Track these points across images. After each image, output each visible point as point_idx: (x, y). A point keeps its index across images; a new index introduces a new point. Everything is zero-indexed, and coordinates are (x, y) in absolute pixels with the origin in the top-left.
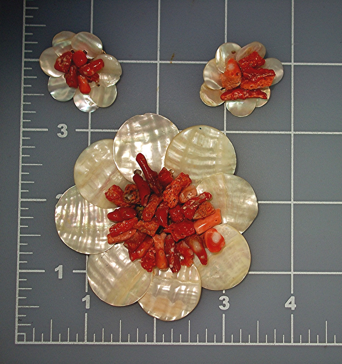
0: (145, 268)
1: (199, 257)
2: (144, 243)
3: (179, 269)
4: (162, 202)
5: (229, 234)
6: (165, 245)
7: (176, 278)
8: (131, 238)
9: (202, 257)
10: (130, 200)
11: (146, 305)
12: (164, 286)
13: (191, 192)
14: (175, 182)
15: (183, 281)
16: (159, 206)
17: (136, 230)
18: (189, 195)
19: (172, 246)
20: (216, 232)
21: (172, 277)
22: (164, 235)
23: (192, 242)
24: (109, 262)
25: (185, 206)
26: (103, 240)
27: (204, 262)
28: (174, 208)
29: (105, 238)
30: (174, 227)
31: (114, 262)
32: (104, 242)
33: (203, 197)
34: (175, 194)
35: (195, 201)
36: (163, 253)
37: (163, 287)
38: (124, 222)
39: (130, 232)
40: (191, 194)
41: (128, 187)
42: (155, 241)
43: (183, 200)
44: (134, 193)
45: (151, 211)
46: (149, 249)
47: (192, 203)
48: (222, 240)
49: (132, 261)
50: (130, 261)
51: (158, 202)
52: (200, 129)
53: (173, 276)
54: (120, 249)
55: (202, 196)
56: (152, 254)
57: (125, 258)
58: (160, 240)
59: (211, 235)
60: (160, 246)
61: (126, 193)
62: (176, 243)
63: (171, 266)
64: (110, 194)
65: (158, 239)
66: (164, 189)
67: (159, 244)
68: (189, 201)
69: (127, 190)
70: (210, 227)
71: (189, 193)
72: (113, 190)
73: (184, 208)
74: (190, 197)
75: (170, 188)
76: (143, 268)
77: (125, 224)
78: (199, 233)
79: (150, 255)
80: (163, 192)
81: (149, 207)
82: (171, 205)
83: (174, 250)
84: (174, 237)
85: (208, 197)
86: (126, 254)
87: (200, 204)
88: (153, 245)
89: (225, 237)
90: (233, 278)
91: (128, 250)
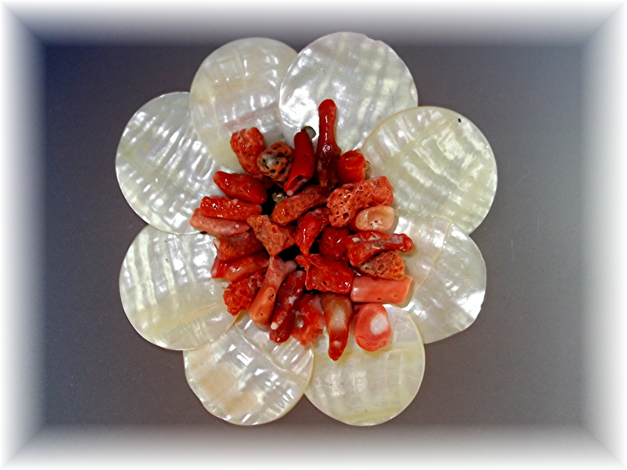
0: (227, 304)
1: (332, 340)
2: (251, 260)
3: (284, 339)
4: (323, 206)
5: (403, 332)
6: (284, 284)
7: (270, 351)
8: (232, 236)
9: (337, 343)
10: (268, 168)
11: (194, 365)
12: (242, 353)
13: (382, 220)
14: (366, 184)
15: (279, 365)
16: (312, 209)
17: (248, 228)
18: (376, 222)
19: (294, 293)
20: (384, 314)
21: (264, 345)
22: (290, 265)
23: (334, 307)
24: (174, 257)
25: (359, 237)
26: (184, 213)
27: (335, 353)
28: (337, 228)
29: (190, 211)
30: (318, 262)
31: (182, 261)
32: (184, 218)
33: (398, 241)
34: (353, 205)
35: (380, 239)
36: (273, 295)
37: (240, 354)
38: (235, 201)
39: (237, 226)
40: (380, 222)
41: (277, 146)
42: (271, 267)
43: (360, 224)
44: (284, 160)
45: (295, 210)
46: (253, 274)
47: (372, 238)
48: (387, 334)
49: (214, 277)
50: (209, 275)
51: (315, 202)
52: (460, 120)
53: (266, 344)
54: (204, 245)
55: (396, 237)
56: (252, 286)
57: (204, 267)
58: (280, 270)
59: (371, 314)
60: (274, 280)
61: (270, 153)
62: (305, 291)
63: (274, 326)
64: (241, 139)
65: (276, 266)
66: (338, 185)
67: (275, 277)
68: (370, 232)
69: (275, 148)
70: (379, 301)
71: (378, 218)
72: (249, 133)
73: (355, 240)
74: (375, 226)
75: (351, 189)
76: (223, 301)
77: (235, 206)
78: (355, 299)
79: (250, 285)
80: (333, 190)
81: (294, 200)
82: (335, 220)
83: (295, 302)
84: (307, 278)
85: (406, 247)
86: (209, 260)
87: (385, 251)
88: (263, 272)
89: (395, 333)
90: (366, 411)
91: (216, 254)
